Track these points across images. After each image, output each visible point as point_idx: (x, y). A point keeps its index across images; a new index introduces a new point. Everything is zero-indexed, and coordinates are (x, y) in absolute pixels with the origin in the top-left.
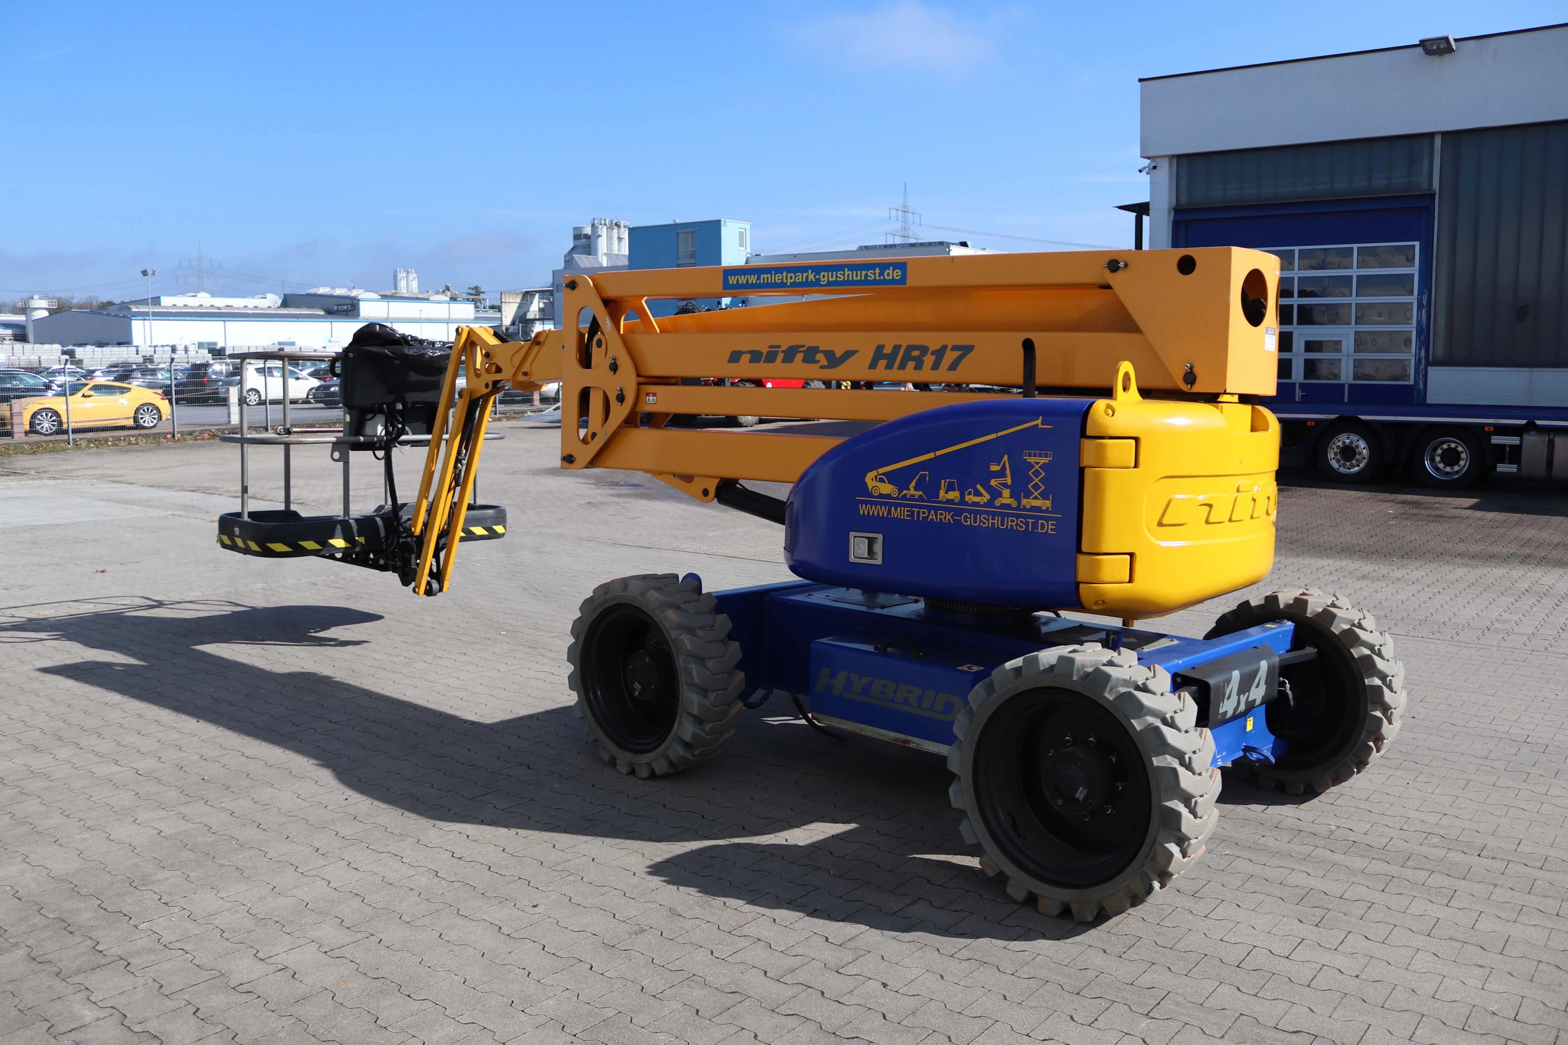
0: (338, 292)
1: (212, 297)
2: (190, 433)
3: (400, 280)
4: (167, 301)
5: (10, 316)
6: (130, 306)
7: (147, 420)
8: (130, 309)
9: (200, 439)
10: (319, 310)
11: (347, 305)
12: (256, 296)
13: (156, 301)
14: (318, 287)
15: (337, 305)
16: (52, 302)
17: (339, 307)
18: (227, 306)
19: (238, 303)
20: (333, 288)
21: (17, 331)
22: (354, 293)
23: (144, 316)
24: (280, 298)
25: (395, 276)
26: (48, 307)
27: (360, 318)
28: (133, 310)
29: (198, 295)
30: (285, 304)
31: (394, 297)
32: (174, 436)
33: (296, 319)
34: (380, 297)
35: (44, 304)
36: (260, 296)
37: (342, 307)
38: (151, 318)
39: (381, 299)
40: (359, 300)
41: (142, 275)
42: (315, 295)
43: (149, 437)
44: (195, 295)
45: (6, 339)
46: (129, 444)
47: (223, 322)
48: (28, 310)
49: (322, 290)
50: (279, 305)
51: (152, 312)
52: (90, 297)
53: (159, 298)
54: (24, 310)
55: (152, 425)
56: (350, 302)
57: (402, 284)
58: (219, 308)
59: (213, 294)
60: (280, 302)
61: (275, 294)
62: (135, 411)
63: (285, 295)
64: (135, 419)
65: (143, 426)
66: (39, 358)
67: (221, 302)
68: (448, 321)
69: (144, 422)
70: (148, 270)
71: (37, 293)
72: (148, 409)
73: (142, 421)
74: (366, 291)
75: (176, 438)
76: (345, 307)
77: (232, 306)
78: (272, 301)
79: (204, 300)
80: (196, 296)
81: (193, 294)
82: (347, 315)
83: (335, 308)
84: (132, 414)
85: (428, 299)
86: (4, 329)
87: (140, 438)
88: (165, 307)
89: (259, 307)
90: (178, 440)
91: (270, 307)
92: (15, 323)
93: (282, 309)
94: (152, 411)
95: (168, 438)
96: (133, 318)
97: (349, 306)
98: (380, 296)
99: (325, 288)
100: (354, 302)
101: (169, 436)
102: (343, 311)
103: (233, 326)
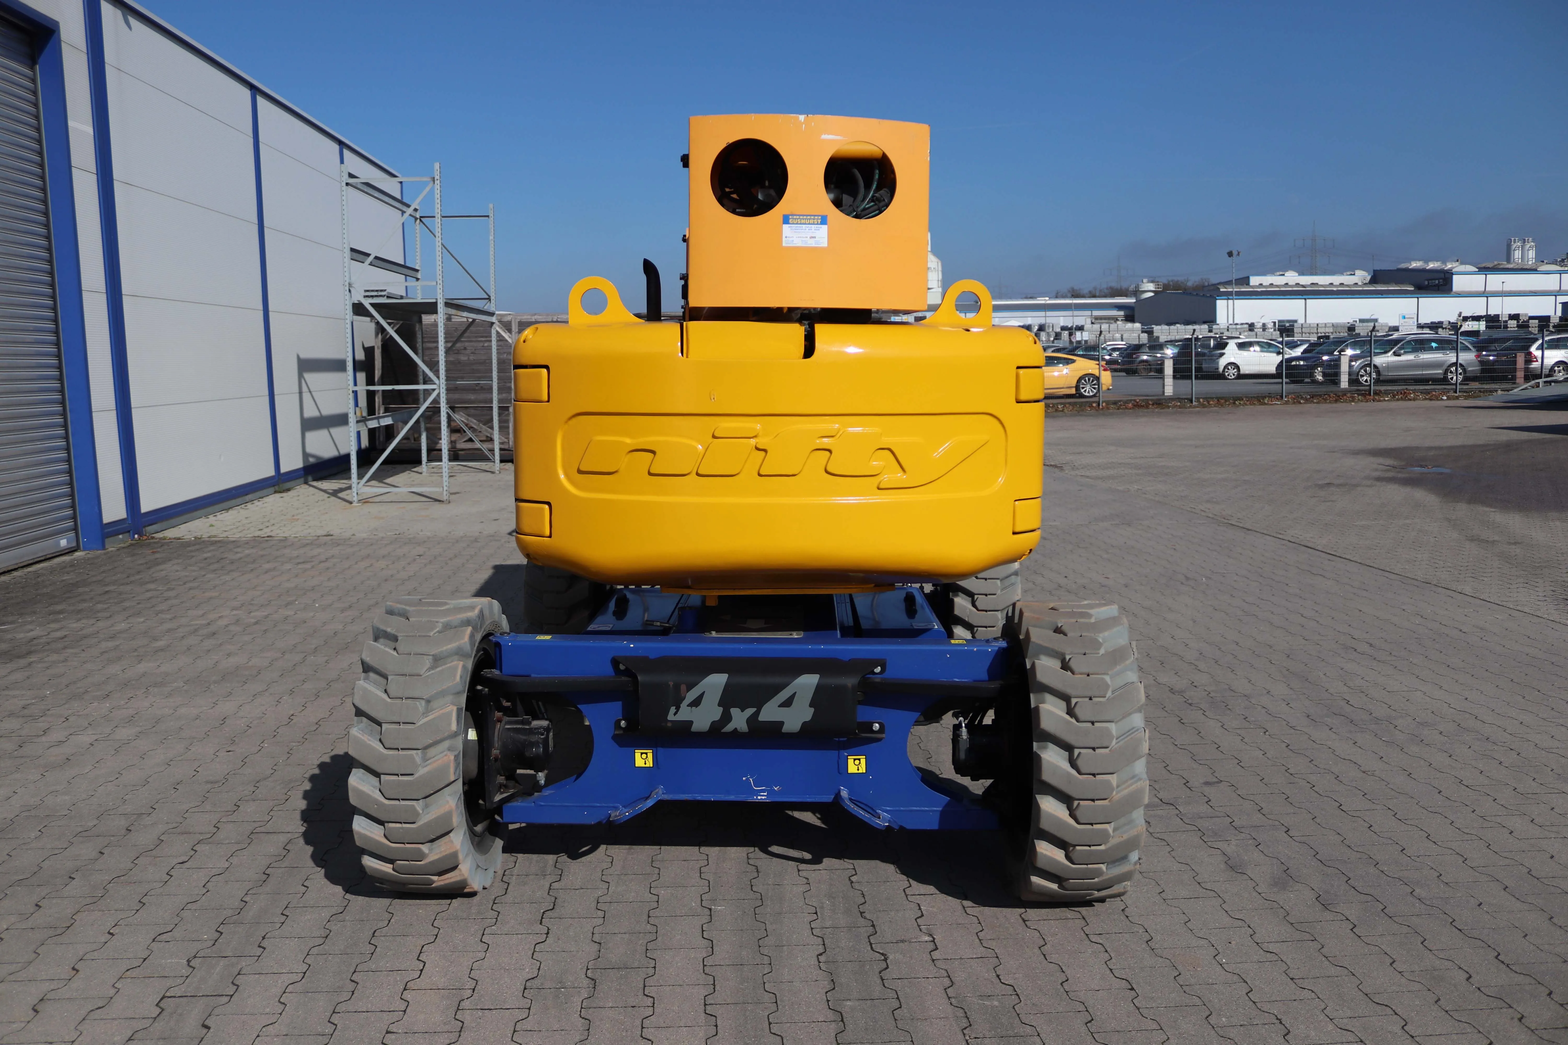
0: (1431, 266)
1: (1299, 275)
2: (1115, 403)
3: (1514, 250)
4: (1255, 281)
5: (1124, 299)
6: (1219, 286)
7: (1088, 390)
8: (1219, 289)
9: (1123, 409)
10: (1409, 286)
11: (1438, 279)
12: (1345, 273)
13: (1245, 281)
14: (1410, 260)
15: (1428, 280)
16: (1158, 285)
17: (1430, 282)
18: (1312, 284)
19: (1323, 280)
20: (1427, 262)
21: (1129, 313)
22: (1449, 266)
23: (1228, 296)
24: (1369, 274)
25: (1509, 246)
26: (1154, 289)
27: (1452, 293)
28: (1221, 290)
29: (1287, 274)
30: (1374, 280)
31: (1495, 269)
32: (1099, 405)
33: (1380, 296)
34: (1477, 270)
35: (1151, 286)
36: (1349, 273)
37: (1433, 281)
38: (1235, 297)
39: (1479, 271)
40: (1453, 274)
41: (1227, 256)
42: (1407, 270)
43: (1076, 405)
44: (1283, 273)
45: (1119, 320)
46: (1056, 410)
47: (1304, 300)
48: (1138, 292)
49: (1414, 265)
50: (1368, 282)
51: (1236, 291)
52: (1202, 279)
53: (1248, 278)
54: (1136, 293)
55: (1091, 394)
56: (1442, 275)
57: (1517, 254)
58: (1303, 286)
59: (1301, 273)
60: (1369, 278)
61: (1364, 271)
62: (1078, 381)
63: (1374, 271)
64: (1077, 387)
65: (1084, 395)
66: (1122, 335)
67: (1306, 280)
68: (1556, 294)
69: (1085, 391)
70: (1234, 252)
71: (1145, 277)
72: (1089, 380)
73: (1082, 391)
74: (1462, 263)
75: (1101, 407)
76: (1437, 282)
77: (1317, 284)
78: (1360, 277)
79: (1292, 278)
80: (1284, 275)
81: (1281, 273)
82: (1438, 290)
83: (1426, 283)
84: (1074, 383)
85: (1536, 270)
86: (1118, 311)
87: (1067, 406)
88: (1253, 287)
89: (1345, 284)
90: (1102, 409)
91: (1356, 284)
92: (1127, 305)
93: (1370, 286)
94: (1093, 381)
95: (1093, 407)
96: (1217, 298)
97: (1441, 281)
98: (1477, 268)
99: (1418, 262)
100: (1447, 275)
101: (1094, 405)
102: (1435, 286)
103: (1314, 304)
